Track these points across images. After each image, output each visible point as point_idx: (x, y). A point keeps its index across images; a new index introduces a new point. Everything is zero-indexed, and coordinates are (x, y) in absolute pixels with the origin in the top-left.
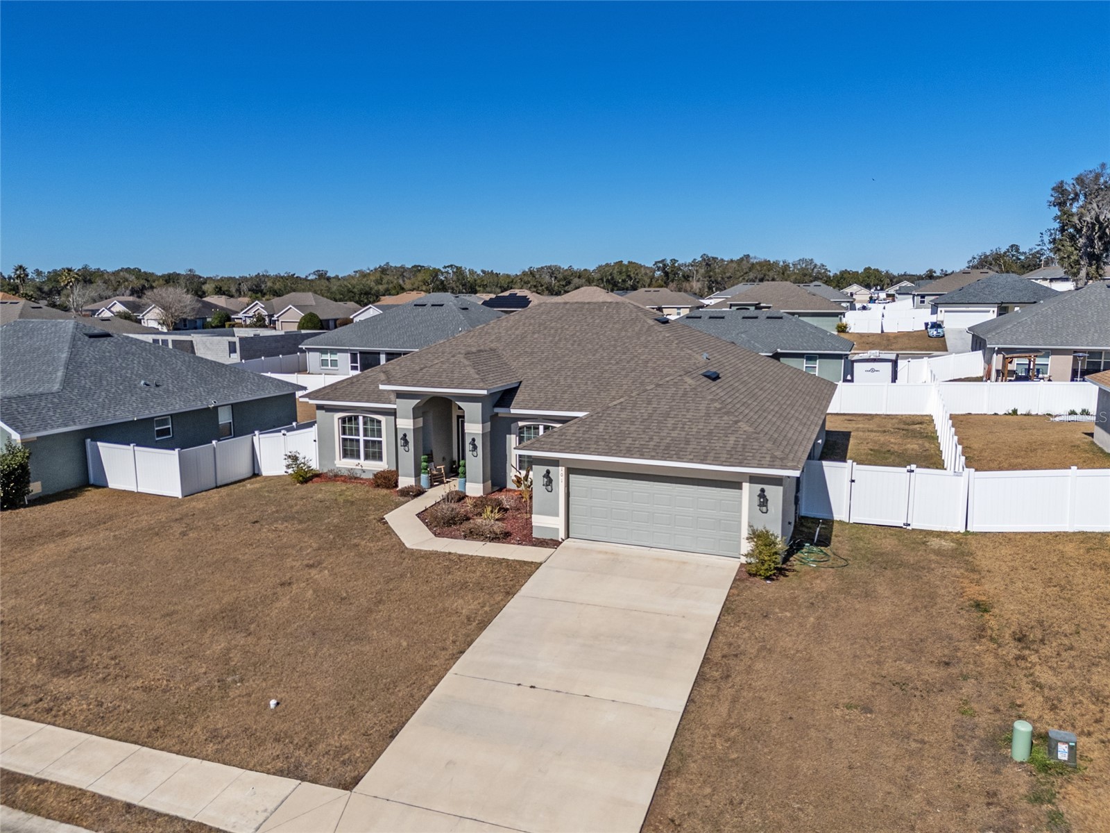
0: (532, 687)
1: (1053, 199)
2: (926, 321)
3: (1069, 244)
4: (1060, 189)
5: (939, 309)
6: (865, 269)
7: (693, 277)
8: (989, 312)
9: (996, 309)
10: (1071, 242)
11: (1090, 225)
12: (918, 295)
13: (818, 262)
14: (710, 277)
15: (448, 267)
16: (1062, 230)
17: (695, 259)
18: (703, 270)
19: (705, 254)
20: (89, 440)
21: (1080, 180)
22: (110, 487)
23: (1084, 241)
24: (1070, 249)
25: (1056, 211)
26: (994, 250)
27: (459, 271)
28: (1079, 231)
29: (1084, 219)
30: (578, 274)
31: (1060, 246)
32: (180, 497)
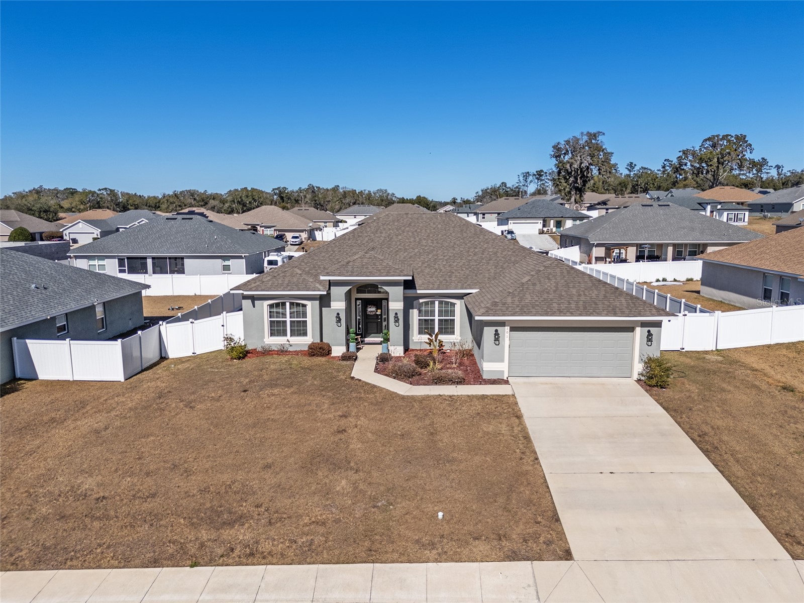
0: (611, 473)
1: (553, 153)
2: (502, 230)
3: (563, 181)
4: (556, 148)
5: (510, 222)
6: (417, 197)
7: (301, 201)
8: (538, 223)
9: (542, 221)
10: (564, 180)
11: (576, 170)
12: (481, 213)
13: (390, 192)
14: (315, 201)
15: (102, 189)
16: (559, 173)
17: (300, 188)
18: (310, 196)
19: (310, 184)
20: (15, 338)
21: (568, 142)
22: (40, 378)
23: (573, 179)
24: (565, 184)
25: (554, 161)
26: (493, 186)
27: (112, 193)
28: (569, 174)
29: (573, 166)
30: (212, 197)
31: (558, 183)
32: (123, 380)
